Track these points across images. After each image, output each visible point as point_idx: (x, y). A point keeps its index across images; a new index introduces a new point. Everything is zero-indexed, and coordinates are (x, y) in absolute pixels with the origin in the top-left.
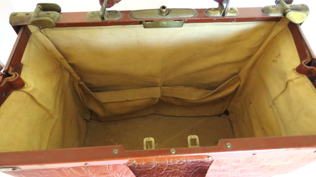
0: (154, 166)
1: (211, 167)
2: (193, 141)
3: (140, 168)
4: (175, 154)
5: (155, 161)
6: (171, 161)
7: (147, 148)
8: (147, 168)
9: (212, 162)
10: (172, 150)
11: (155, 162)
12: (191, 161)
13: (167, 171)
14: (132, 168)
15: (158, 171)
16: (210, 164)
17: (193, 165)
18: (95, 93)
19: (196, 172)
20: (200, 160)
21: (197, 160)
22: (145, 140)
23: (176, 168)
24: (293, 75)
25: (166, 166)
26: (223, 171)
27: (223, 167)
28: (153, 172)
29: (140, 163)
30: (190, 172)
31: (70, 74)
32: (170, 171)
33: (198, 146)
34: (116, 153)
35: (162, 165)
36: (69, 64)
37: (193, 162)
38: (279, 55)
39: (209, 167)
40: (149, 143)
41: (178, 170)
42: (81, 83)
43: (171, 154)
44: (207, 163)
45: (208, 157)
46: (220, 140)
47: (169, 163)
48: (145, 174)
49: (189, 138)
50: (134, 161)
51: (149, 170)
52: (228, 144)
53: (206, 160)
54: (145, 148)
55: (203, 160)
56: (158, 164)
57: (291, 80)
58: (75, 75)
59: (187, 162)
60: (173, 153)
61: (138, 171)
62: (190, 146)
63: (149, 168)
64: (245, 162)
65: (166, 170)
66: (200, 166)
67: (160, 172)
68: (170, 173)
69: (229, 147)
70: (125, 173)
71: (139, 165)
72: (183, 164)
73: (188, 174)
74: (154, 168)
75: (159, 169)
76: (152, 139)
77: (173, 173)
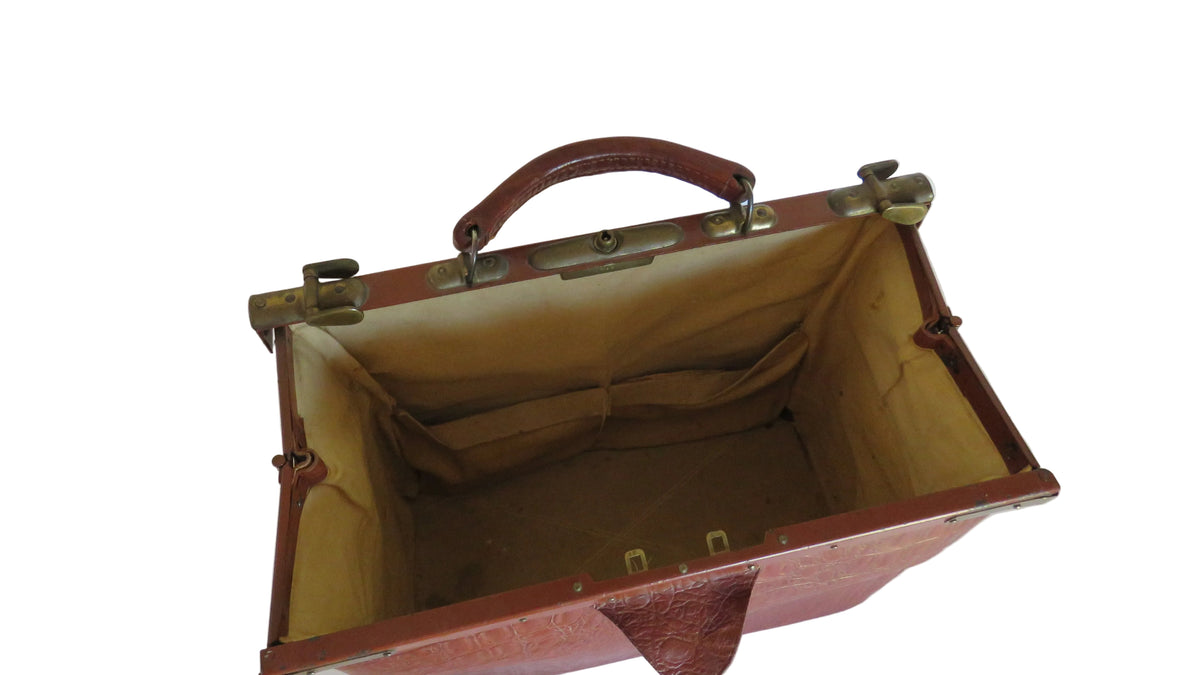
0: (648, 601)
1: (759, 581)
2: (718, 543)
3: (621, 609)
4: (688, 573)
6: (679, 586)
7: (634, 570)
8: (635, 606)
9: (757, 573)
10: (681, 567)
11: (650, 593)
12: (717, 578)
13: (675, 606)
14: (605, 612)
15: (657, 608)
16: (755, 578)
17: (723, 585)
18: (434, 427)
19: (730, 597)
20: (734, 573)
21: (729, 575)
22: (628, 556)
23: (690, 596)
24: (909, 351)
25: (671, 597)
26: (785, 582)
27: (782, 576)
28: (649, 612)
29: (621, 600)
30: (718, 600)
31: (371, 394)
32: (679, 605)
33: (728, 550)
34: (579, 590)
35: (663, 596)
36: (374, 376)
37: (721, 580)
38: (882, 294)
39: (752, 585)
40: (638, 560)
41: (695, 600)
42: (403, 413)
43: (680, 574)
44: (748, 578)
45: (749, 566)
46: (767, 533)
47: (676, 590)
48: (633, 618)
49: (710, 537)
50: (613, 598)
51: (640, 610)
52: (782, 537)
53: (746, 572)
54: (630, 572)
55: (740, 572)
56: (654, 596)
57: (908, 362)
58: (385, 397)
59: (709, 582)
60: (684, 571)
61: (618, 615)
62: (713, 554)
63: (638, 605)
64: (824, 559)
65: (674, 603)
66: (737, 585)
67: (662, 610)
68: (681, 607)
69: (784, 542)
70: (584, 622)
71: (620, 604)
72: (703, 587)
73: (716, 604)
74: (649, 604)
75: (659, 603)
76: (640, 553)
77: (686, 608)
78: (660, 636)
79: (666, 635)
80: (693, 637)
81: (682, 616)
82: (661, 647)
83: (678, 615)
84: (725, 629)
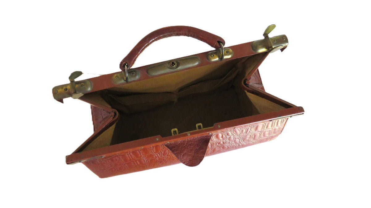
1: (212, 137)
2: (199, 127)
3: (171, 145)
5: (179, 140)
6: (189, 139)
7: (174, 134)
8: (175, 144)
9: (212, 135)
12: (200, 136)
14: (166, 146)
15: (182, 145)
17: (201, 138)
19: (203, 142)
21: (203, 136)
22: (172, 130)
23: (192, 141)
25: (186, 142)
28: (179, 146)
32: (188, 144)
33: (203, 129)
34: (158, 140)
35: (184, 141)
37: (201, 137)
39: (210, 138)
40: (175, 131)
41: (193, 142)
44: (209, 136)
45: (209, 134)
46: (214, 124)
47: (187, 140)
48: (174, 148)
49: (197, 125)
50: (168, 142)
51: (177, 145)
52: (218, 126)
55: (206, 135)
56: (181, 141)
59: (197, 137)
60: (189, 135)
61: (170, 147)
62: (198, 130)
65: (186, 144)
66: (206, 139)
71: (171, 143)
72: (196, 139)
73: (199, 144)
74: (179, 144)
75: (182, 143)
76: (176, 129)
77: (190, 145)
78: (182, 153)
79: (184, 152)
80: (192, 153)
81: (189, 147)
82: (183, 155)
83: (188, 147)
84: (201, 151)
